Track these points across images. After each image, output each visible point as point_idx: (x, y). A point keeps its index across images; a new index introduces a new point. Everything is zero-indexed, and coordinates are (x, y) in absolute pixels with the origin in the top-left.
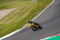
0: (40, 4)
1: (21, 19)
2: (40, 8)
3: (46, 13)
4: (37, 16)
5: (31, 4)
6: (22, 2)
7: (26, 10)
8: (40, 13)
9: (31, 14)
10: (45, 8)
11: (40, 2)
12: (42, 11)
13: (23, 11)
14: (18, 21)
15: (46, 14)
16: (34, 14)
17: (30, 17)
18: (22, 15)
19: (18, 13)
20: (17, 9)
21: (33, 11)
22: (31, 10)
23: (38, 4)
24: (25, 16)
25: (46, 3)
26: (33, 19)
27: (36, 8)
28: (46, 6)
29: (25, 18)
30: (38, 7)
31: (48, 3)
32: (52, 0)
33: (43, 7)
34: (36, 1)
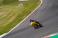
0: (26, 8)
1: (8, 23)
2: (26, 12)
3: (32, 17)
4: (23, 20)
5: (17, 9)
6: (9, 7)
7: (12, 14)
8: (26, 17)
9: (17, 18)
10: (31, 13)
11: (26, 6)
12: (28, 15)
13: (10, 16)
14: (5, 25)
16: (20, 18)
18: (8, 19)
19: (5, 17)
20: (4, 14)
22: (17, 15)
23: (24, 9)
24: (11, 20)
25: (32, 8)
26: (19, 23)
27: (22, 12)
28: (32, 11)
29: (12, 22)
30: (24, 11)
31: (34, 7)
32: (38, 5)
33: (29, 11)
34: (22, 5)
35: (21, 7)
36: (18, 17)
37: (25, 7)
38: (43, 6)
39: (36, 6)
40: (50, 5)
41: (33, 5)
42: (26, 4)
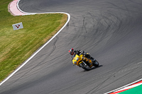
0: (32, 34)
2: (31, 44)
3: (44, 56)
4: (23, 63)
5: (8, 37)
8: (31, 55)
9: (10, 58)
10: (43, 45)
11: (30, 29)
12: (35, 51)
15: (45, 59)
16: (17, 58)
17: (6, 65)
21: (15, 53)
22: (9, 50)
23: (25, 35)
25: (45, 32)
26: (15, 70)
27: (20, 44)
28: (45, 40)
30: (27, 42)
31: (50, 31)
32: (59, 25)
33: (37, 41)
34: (21, 27)
35: (17, 31)
36: (12, 55)
37: (27, 31)
38: (73, 28)
39: (55, 29)
40: (90, 26)
41: (47, 27)
42: (31, 23)
